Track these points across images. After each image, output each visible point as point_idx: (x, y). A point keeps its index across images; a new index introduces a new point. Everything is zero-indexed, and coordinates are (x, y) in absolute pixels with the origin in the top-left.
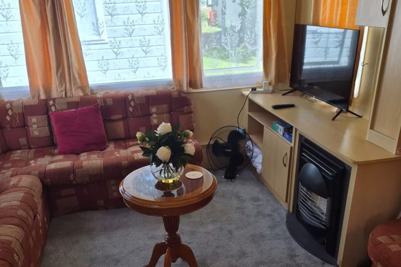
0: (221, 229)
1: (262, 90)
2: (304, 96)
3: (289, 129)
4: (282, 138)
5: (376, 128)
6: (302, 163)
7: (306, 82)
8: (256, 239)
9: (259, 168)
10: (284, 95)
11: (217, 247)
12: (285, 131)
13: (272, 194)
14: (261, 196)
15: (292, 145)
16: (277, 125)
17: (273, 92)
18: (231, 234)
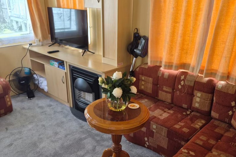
0: (37, 126)
1: (36, 44)
2: (61, 46)
3: (61, 63)
4: (58, 68)
5: (105, 56)
6: (74, 79)
7: (59, 39)
8: (60, 124)
9: (46, 89)
10: (49, 46)
11: (40, 135)
12: (59, 65)
13: (58, 101)
14: (52, 103)
15: (66, 71)
16: (53, 62)
17: (42, 45)
18: (44, 126)
